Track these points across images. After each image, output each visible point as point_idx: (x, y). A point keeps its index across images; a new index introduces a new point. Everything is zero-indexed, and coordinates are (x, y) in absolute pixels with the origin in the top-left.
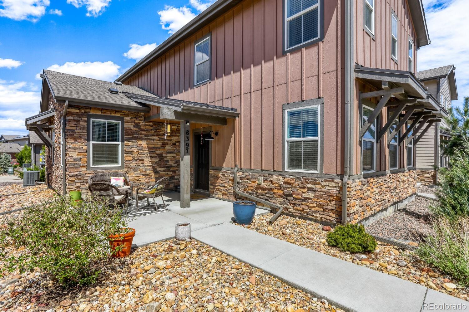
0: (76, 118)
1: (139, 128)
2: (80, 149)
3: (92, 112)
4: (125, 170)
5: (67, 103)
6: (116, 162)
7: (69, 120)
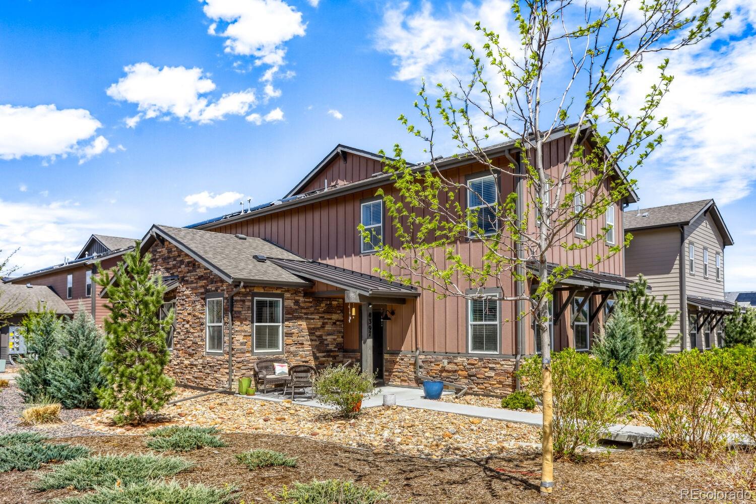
0: (242, 298)
1: (299, 306)
2: (245, 331)
3: (256, 290)
4: (286, 355)
5: (242, 284)
6: (277, 347)
7: (237, 301)
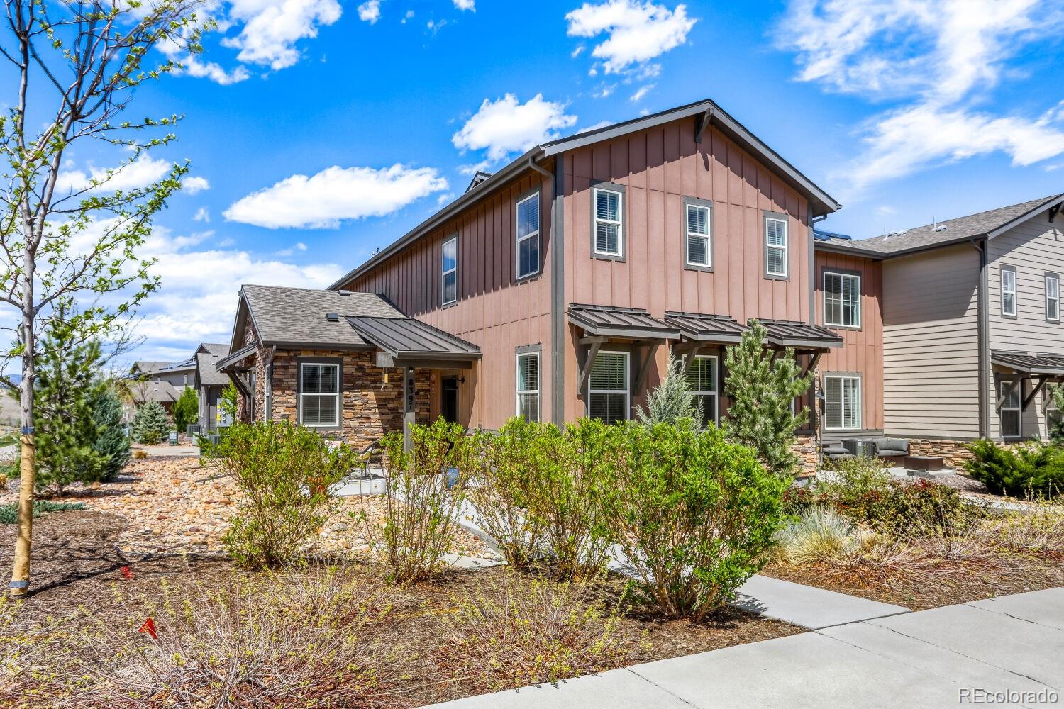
0: (284, 364)
1: (364, 372)
2: (288, 402)
3: (303, 355)
4: (344, 431)
5: (274, 347)
6: (333, 420)
7: (277, 367)
